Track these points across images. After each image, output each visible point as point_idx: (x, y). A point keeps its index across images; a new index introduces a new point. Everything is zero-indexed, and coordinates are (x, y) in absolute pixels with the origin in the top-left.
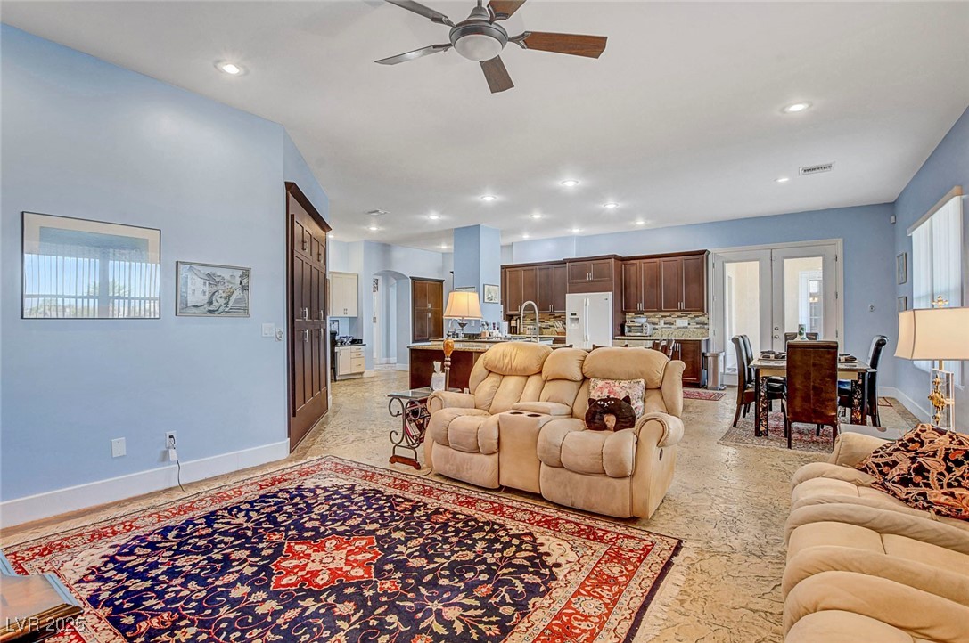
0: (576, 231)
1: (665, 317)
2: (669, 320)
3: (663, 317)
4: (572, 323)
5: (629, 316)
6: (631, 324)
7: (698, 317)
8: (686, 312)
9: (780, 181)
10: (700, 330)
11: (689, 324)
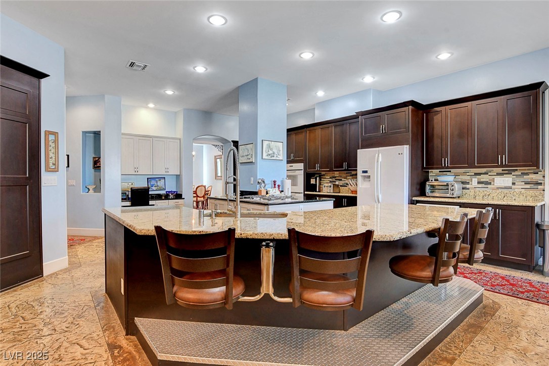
0: (368, 79)
1: (480, 174)
2: (484, 178)
3: (476, 174)
4: (364, 180)
5: (433, 173)
6: (435, 183)
7: (527, 174)
8: (509, 168)
10: (531, 192)
11: (514, 184)
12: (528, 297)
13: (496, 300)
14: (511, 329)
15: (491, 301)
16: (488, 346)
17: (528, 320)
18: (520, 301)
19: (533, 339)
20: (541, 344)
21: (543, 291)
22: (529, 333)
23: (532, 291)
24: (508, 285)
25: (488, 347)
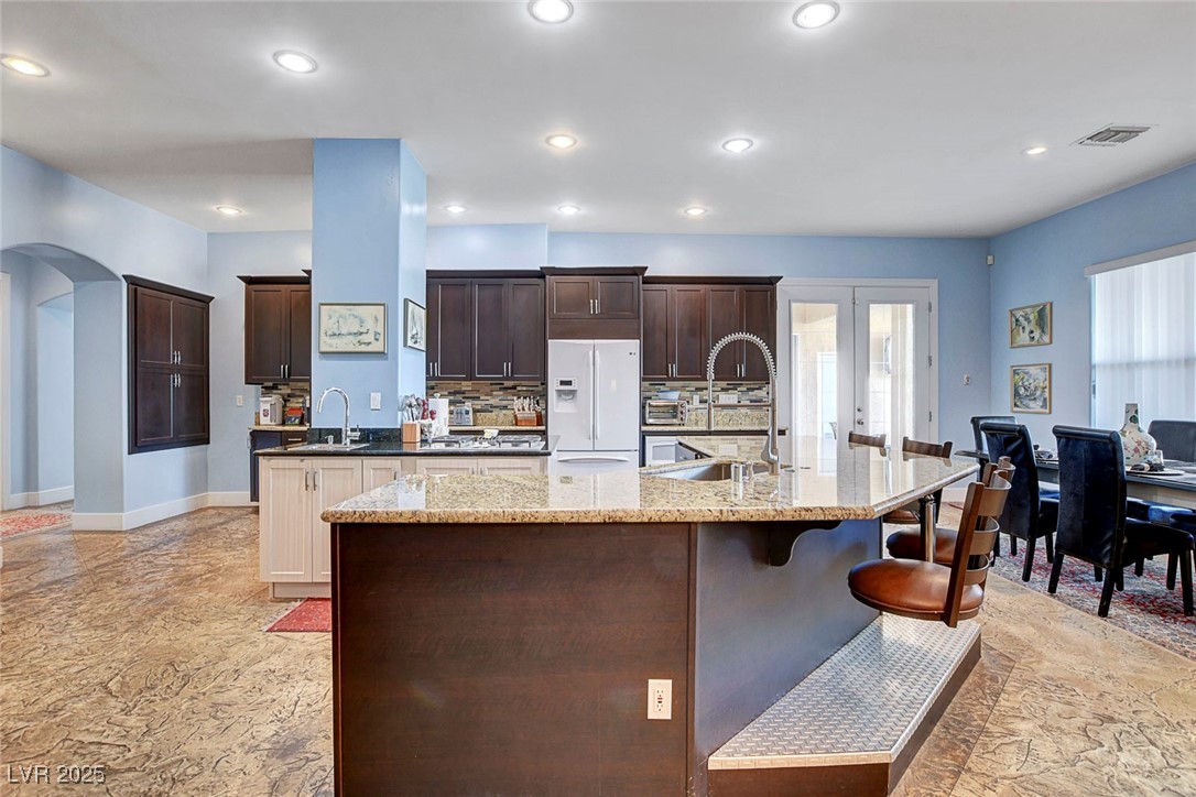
1: (702, 389)
3: (697, 390)
4: (562, 400)
7: (753, 390)
9: (1031, 152)
11: (739, 402)
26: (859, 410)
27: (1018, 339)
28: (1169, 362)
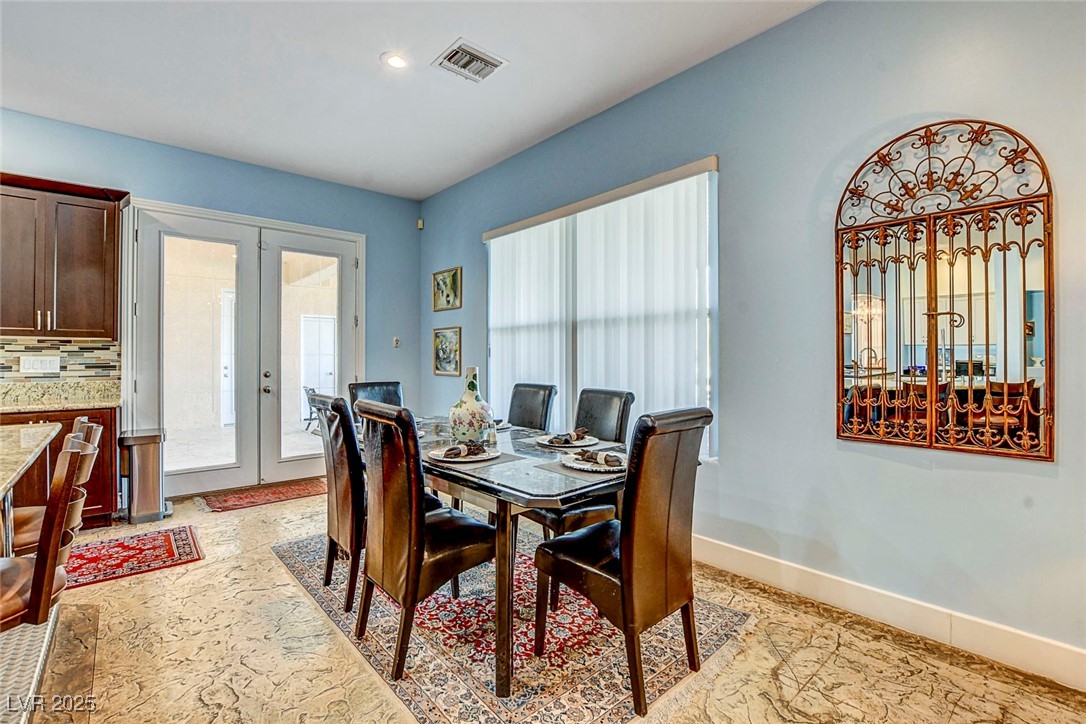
7: (90, 350)
8: (57, 337)
10: (99, 383)
11: (63, 368)
12: (132, 569)
13: (82, 602)
14: (140, 633)
15: (74, 608)
16: (126, 690)
17: (156, 606)
18: (124, 582)
19: (182, 629)
20: (197, 629)
21: (148, 549)
22: (171, 625)
23: (133, 557)
24: (85, 564)
25: (126, 693)
26: (266, 376)
27: (439, 302)
28: (538, 326)
